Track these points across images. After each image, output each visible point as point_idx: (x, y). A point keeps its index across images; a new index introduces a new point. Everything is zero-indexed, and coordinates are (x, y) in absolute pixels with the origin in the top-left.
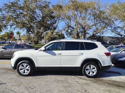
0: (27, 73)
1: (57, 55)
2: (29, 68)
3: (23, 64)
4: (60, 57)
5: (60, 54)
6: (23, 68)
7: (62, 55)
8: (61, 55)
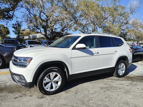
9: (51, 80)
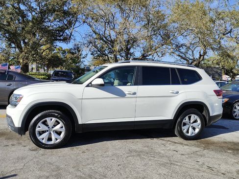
0: (57, 139)
1: (128, 96)
2: (62, 127)
3: (47, 119)
4: (135, 99)
5: (135, 94)
6: (46, 128)
7: (138, 95)
8: (135, 96)
9: (49, 128)
